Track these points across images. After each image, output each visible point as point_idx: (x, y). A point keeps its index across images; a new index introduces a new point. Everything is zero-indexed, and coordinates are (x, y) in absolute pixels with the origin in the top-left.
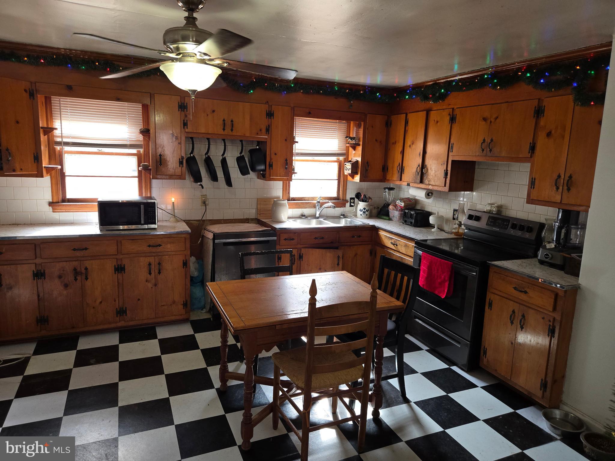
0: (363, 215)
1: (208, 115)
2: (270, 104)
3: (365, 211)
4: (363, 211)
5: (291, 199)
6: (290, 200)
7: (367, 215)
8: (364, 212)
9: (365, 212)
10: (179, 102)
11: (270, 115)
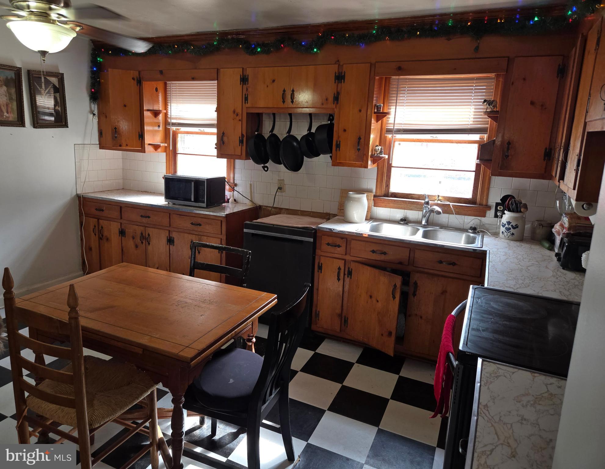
0: (505, 234)
1: (267, 86)
2: (341, 64)
3: (510, 226)
4: (507, 226)
5: (390, 194)
6: (390, 196)
7: (513, 234)
8: (508, 229)
9: (510, 229)
10: (241, 75)
11: (340, 78)
